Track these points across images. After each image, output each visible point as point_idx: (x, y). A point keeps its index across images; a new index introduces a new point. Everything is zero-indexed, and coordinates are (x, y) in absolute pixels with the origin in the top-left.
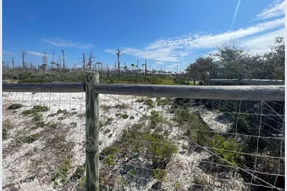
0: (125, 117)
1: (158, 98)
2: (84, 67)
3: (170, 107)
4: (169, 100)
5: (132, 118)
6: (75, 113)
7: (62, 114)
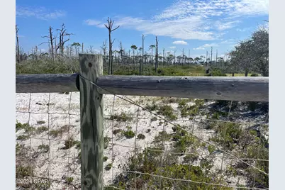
0: (129, 135)
1: (182, 104)
2: (51, 51)
3: (204, 118)
4: (201, 107)
5: (141, 137)
6: (44, 129)
7: (23, 130)
